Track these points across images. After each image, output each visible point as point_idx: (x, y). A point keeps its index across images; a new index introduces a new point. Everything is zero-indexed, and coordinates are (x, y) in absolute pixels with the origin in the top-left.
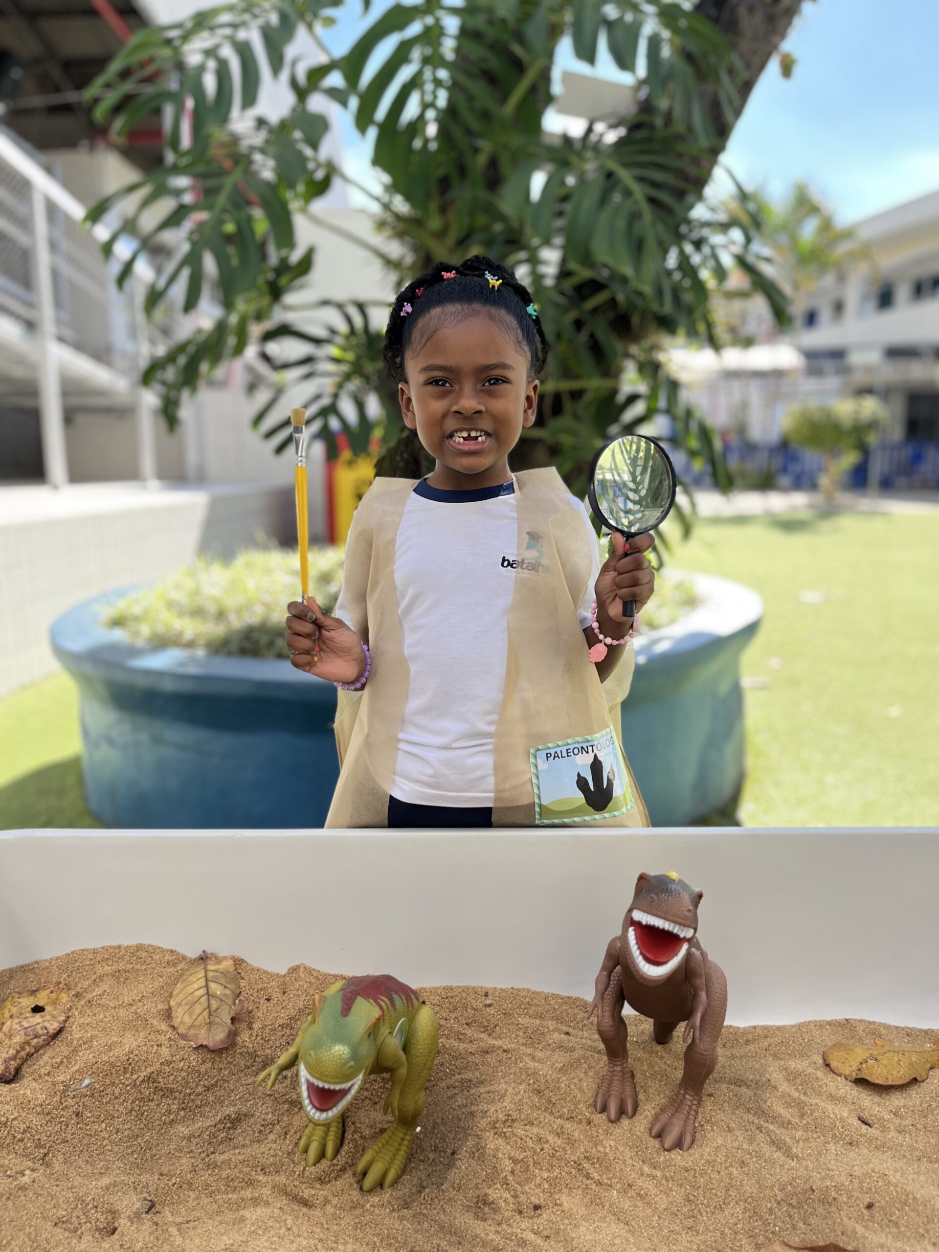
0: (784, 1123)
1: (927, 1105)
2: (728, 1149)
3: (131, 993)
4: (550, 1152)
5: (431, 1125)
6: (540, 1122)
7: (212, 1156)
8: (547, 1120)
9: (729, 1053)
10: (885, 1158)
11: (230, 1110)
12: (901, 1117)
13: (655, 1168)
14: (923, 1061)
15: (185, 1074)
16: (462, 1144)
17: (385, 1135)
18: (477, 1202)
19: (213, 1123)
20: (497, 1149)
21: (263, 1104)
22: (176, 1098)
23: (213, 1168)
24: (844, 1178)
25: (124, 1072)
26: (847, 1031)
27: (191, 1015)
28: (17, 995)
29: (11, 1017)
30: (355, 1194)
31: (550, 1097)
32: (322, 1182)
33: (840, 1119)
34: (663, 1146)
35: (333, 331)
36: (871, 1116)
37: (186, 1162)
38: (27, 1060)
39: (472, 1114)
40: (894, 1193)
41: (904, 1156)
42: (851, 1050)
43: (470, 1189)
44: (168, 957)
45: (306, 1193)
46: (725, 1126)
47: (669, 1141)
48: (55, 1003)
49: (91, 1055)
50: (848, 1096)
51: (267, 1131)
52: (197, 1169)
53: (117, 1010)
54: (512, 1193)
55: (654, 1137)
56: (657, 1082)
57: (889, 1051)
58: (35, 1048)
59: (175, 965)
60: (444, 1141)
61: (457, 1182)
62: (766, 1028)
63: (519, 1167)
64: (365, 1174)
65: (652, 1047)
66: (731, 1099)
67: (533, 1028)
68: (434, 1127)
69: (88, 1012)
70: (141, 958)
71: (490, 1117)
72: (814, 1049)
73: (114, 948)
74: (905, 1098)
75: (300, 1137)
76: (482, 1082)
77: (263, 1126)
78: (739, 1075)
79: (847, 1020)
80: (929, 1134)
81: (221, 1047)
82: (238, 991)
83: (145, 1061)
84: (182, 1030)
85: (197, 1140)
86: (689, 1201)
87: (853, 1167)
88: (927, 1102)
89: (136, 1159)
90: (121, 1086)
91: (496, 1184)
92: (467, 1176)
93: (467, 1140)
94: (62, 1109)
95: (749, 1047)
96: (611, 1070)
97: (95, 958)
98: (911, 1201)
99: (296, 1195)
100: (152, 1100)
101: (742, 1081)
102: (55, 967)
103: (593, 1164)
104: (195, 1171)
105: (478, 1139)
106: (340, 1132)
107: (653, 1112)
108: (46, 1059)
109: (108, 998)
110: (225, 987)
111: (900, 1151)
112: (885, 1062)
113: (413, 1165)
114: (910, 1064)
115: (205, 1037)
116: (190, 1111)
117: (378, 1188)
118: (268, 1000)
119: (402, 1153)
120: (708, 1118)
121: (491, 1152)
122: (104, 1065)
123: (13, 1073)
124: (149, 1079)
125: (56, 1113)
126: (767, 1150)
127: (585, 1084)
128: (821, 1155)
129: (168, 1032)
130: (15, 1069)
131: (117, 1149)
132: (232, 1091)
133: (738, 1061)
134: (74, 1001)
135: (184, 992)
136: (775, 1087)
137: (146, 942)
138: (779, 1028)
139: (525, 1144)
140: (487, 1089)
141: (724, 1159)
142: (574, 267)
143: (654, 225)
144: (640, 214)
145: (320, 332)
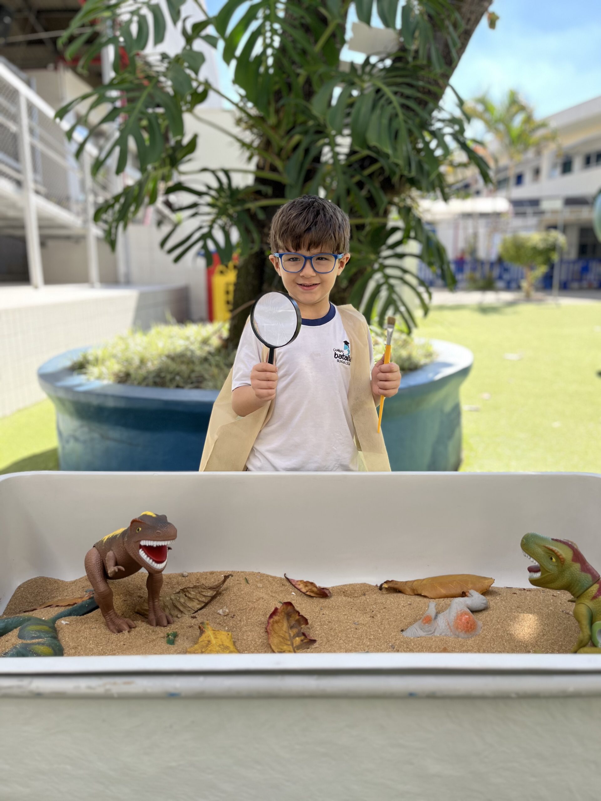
35: (209, 188)
142: (357, 148)
143: (405, 122)
144: (397, 115)
145: (201, 188)
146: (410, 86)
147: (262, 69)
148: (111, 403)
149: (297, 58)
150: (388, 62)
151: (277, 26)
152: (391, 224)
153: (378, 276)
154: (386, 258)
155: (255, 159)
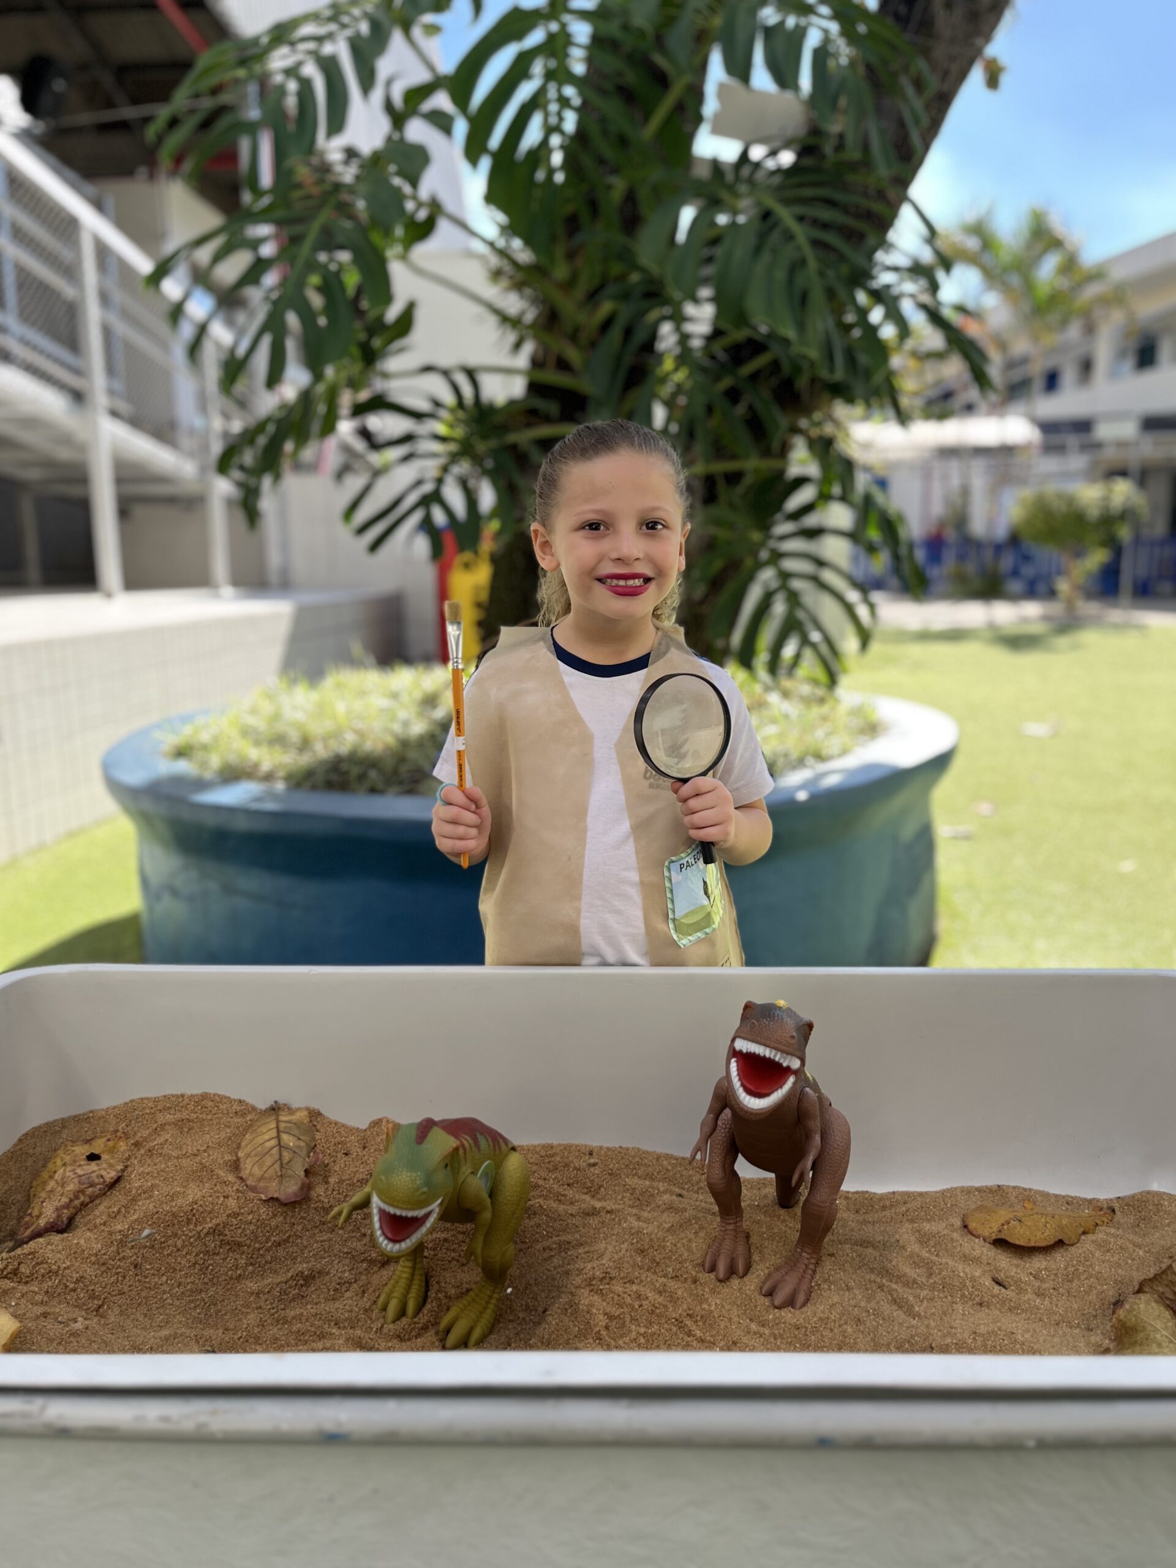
0: (908, 1283)
1: (1073, 1269)
2: (843, 1307)
4: (650, 1309)
5: (523, 1286)
6: (642, 1281)
7: (283, 1312)
8: (649, 1279)
9: (861, 1218)
10: (1017, 1319)
11: (303, 1267)
12: (1042, 1281)
13: (763, 1326)
14: (1076, 1224)
15: (254, 1227)
16: (554, 1302)
17: (471, 1293)
19: (284, 1280)
20: (592, 1306)
21: (339, 1262)
22: (243, 1252)
23: (283, 1324)
24: (966, 1335)
25: (188, 1224)
26: (997, 1197)
27: (260, 1167)
28: (70, 1143)
29: (64, 1165)
31: (655, 1256)
33: (971, 1278)
34: (773, 1304)
35: (437, 404)
36: (1008, 1277)
37: (252, 1318)
38: (80, 1210)
39: (569, 1273)
41: (1041, 1320)
42: (994, 1212)
43: (560, 1344)
44: (236, 1107)
45: (382, 1346)
46: (843, 1285)
47: (779, 1299)
48: (112, 1151)
49: (152, 1204)
50: (983, 1257)
51: (343, 1290)
52: (265, 1324)
53: (180, 1160)
55: (764, 1296)
56: (775, 1243)
57: (1037, 1213)
58: (90, 1198)
59: (244, 1115)
60: (536, 1300)
61: (546, 1337)
62: (906, 1194)
63: (614, 1323)
64: (448, 1331)
65: (774, 1211)
66: (854, 1259)
67: (642, 1189)
68: (526, 1287)
69: (149, 1161)
70: (206, 1108)
71: (586, 1274)
72: (956, 1213)
73: (177, 1096)
74: (1049, 1261)
76: (582, 1245)
77: (338, 1284)
78: (867, 1237)
79: (999, 1186)
80: (1072, 1299)
81: (293, 1200)
82: (313, 1144)
83: (210, 1213)
84: (250, 1182)
85: (266, 1296)
87: (978, 1325)
88: (1073, 1266)
89: (199, 1314)
90: (184, 1237)
92: (558, 1331)
93: (559, 1297)
94: (119, 1260)
95: (884, 1213)
96: (723, 1229)
97: (156, 1106)
100: (218, 1254)
101: (868, 1243)
102: (112, 1116)
103: (696, 1322)
104: (263, 1326)
105: (572, 1296)
106: (423, 1290)
107: (766, 1271)
108: (102, 1209)
109: (170, 1147)
110: (299, 1139)
111: (1036, 1314)
112: (1029, 1224)
113: (501, 1325)
114: (1058, 1227)
115: (274, 1189)
116: (259, 1266)
118: (346, 1154)
119: (489, 1311)
120: (827, 1277)
121: (585, 1308)
122: (165, 1215)
123: (66, 1222)
124: (213, 1231)
125: (113, 1263)
126: (887, 1308)
127: (694, 1245)
128: (946, 1315)
129: (235, 1183)
130: (68, 1218)
131: (178, 1303)
132: (306, 1247)
133: (870, 1226)
134: (132, 1150)
135: (254, 1142)
136: (903, 1247)
137: (212, 1091)
138: (921, 1194)
139: (622, 1301)
140: (586, 1249)
141: (838, 1316)
142: (725, 326)
143: (821, 274)
144: (803, 262)
145: (421, 405)
146: (830, 203)
147: (540, 175)
148: (242, 824)
149: (608, 152)
150: (787, 158)
151: (569, 91)
152: (794, 470)
153: (767, 576)
154: (783, 538)
155: (528, 348)
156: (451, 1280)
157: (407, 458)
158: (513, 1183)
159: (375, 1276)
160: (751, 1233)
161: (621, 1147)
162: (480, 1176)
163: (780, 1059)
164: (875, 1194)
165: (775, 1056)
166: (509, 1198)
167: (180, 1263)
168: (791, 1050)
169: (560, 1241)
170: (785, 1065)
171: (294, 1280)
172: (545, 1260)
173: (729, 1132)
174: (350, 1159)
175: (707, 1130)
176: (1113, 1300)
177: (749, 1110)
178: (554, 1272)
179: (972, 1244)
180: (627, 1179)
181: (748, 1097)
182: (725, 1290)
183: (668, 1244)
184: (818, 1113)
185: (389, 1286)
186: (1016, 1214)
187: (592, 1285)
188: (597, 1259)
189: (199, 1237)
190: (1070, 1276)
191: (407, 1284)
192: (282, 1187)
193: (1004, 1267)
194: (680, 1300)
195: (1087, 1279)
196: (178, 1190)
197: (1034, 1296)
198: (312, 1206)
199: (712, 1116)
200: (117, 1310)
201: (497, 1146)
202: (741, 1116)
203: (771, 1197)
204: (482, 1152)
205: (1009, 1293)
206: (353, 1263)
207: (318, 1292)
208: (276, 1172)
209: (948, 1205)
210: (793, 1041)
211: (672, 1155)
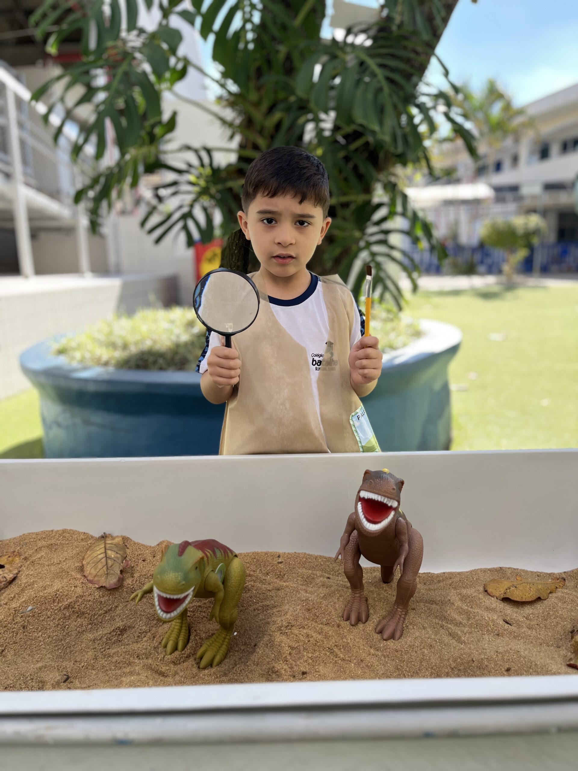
0: (457, 624)
1: (547, 613)
2: (422, 639)
3: (59, 557)
4: (314, 642)
5: (243, 631)
6: (309, 627)
7: (108, 650)
8: (313, 626)
10: (519, 643)
11: (119, 624)
12: (531, 620)
13: (377, 650)
14: (545, 588)
15: (92, 603)
16: (260, 640)
17: (214, 636)
18: (268, 672)
19: (109, 632)
20: (281, 642)
21: (140, 621)
22: (86, 617)
23: (108, 657)
24: (492, 654)
25: (54, 602)
26: (500, 574)
27: (95, 569)
30: (195, 670)
31: (316, 612)
32: (175, 664)
33: (492, 620)
34: (382, 638)
35: (190, 165)
36: (511, 619)
37: (91, 654)
39: (268, 623)
40: (524, 662)
41: (532, 642)
42: (501, 582)
43: (264, 665)
44: (82, 537)
45: (164, 669)
46: (421, 626)
47: (386, 634)
48: (11, 563)
49: (34, 592)
50: (497, 608)
51: (143, 636)
53: (50, 567)
54: (289, 666)
55: (377, 633)
56: (382, 603)
57: (524, 583)
59: (86, 541)
60: (250, 639)
61: (256, 660)
62: (451, 573)
63: (294, 651)
64: (201, 658)
65: (380, 585)
66: (426, 611)
67: (307, 575)
68: (245, 632)
69: (32, 568)
70: (66, 537)
71: (278, 624)
72: (479, 583)
73: (49, 531)
74: (533, 609)
75: (163, 639)
76: (275, 607)
77: (140, 633)
78: (432, 598)
79: (500, 568)
80: (548, 630)
81: (114, 587)
82: (125, 556)
83: (66, 596)
84: (90, 578)
85: (98, 642)
86: (398, 669)
87: (499, 647)
88: (547, 611)
89: (60, 653)
90: (51, 610)
91: (280, 661)
92: (263, 657)
93: (263, 637)
94: (14, 624)
95: (440, 584)
96: (353, 596)
97: (37, 538)
98: (533, 666)
99: (157, 670)
100: (71, 619)
101: (433, 601)
102: (12, 544)
104: (97, 659)
105: (270, 637)
106: (187, 635)
107: (378, 619)
108: (5, 595)
109: (44, 560)
111: (529, 639)
112: (521, 589)
113: (231, 653)
114: (537, 589)
115: (103, 582)
116: (95, 625)
117: (210, 667)
118: (144, 561)
119: (224, 646)
120: (411, 622)
121: (278, 643)
122: (41, 598)
124: (69, 606)
125: (10, 626)
126: (446, 639)
127: (337, 606)
128: (479, 642)
129: (81, 578)
131: (48, 647)
132: (121, 613)
133: (433, 592)
134: (23, 562)
135: (92, 556)
136: (453, 604)
137: (69, 528)
138: (459, 573)
139: (299, 639)
140: (277, 610)
141: (419, 644)
142: (340, 124)
143: (390, 96)
144: (382, 89)
145: (182, 166)
146: (395, 57)
147: (241, 46)
148: (92, 388)
150: (370, 42)
152: (376, 200)
153: (364, 255)
154: (372, 234)
155: (238, 139)
156: (203, 629)
157: (175, 194)
158: (236, 575)
159: (160, 628)
160: (368, 598)
161: (295, 553)
162: (217, 572)
163: (386, 502)
164: (434, 574)
165: (384, 500)
166: (234, 584)
167: (49, 625)
168: (392, 496)
169: (263, 605)
170: (389, 505)
171: (115, 632)
172: (255, 616)
173: (356, 543)
174: (146, 563)
175: (344, 542)
176: (570, 630)
177: (369, 531)
178: (260, 623)
179: (491, 601)
180: (299, 570)
181: (369, 524)
182: (355, 630)
183: (323, 606)
184: (406, 532)
185: (168, 634)
186: (513, 583)
187: (281, 630)
188: (284, 615)
189: (60, 609)
190: (545, 617)
191: (178, 632)
192: (108, 580)
193: (509, 613)
194: (331, 637)
195: (555, 618)
196: (48, 583)
197: (528, 630)
198: (125, 590)
199: (347, 534)
200: (12, 652)
201: (226, 555)
202: (363, 534)
203: (378, 577)
204: (218, 559)
205: (513, 628)
206: (148, 621)
207: (128, 638)
208: (104, 572)
209: (475, 579)
210: (394, 491)
211: (323, 556)
